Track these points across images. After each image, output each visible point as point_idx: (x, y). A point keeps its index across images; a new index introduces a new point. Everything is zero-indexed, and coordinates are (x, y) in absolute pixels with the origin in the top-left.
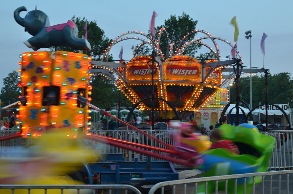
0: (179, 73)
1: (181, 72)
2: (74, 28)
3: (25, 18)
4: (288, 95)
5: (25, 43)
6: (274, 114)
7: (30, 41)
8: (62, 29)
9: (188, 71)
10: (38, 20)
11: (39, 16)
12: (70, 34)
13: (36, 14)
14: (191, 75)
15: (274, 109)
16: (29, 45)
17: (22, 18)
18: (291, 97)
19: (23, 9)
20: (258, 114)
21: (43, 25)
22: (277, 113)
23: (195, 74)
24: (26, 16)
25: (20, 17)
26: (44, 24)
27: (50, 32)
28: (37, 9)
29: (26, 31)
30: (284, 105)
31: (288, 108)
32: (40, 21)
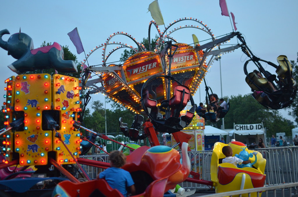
0: (140, 71)
1: (142, 69)
2: (60, 50)
3: (8, 41)
4: (259, 115)
5: (10, 66)
6: (248, 134)
7: (14, 64)
8: (48, 51)
9: (148, 66)
10: (23, 43)
11: (23, 39)
12: (56, 57)
13: (19, 36)
14: (152, 68)
15: (249, 129)
16: (14, 68)
17: (5, 42)
18: (262, 117)
19: (6, 32)
20: (233, 135)
21: (27, 48)
22: (251, 133)
23: (155, 66)
24: (10, 39)
25: (2, 40)
26: (29, 46)
27: (34, 55)
28: (21, 32)
29: (9, 54)
30: (257, 124)
31: (262, 127)
32: (24, 44)
